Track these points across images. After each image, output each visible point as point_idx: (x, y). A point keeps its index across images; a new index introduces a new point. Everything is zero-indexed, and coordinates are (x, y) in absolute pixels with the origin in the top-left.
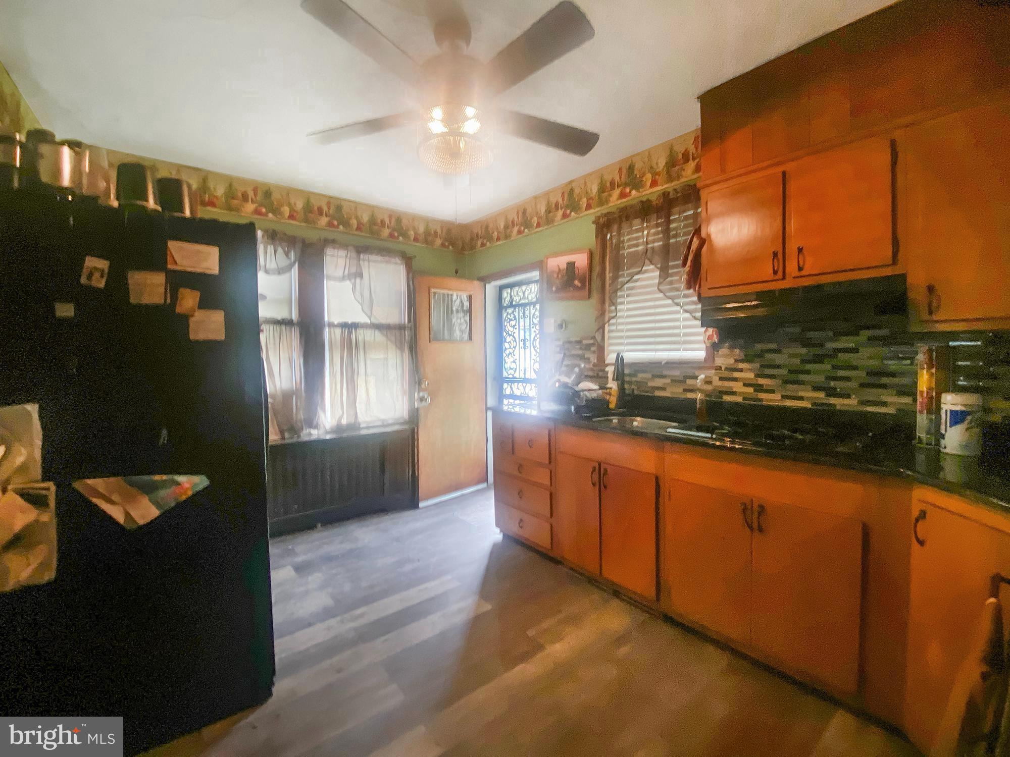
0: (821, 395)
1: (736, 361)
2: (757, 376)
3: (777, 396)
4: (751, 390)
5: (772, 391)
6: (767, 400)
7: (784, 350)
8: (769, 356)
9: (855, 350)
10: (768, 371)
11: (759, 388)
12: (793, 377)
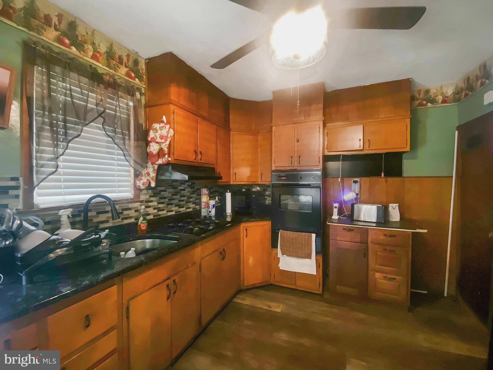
0: (177, 208)
1: (150, 197)
2: (158, 203)
3: (165, 212)
4: (156, 211)
5: (163, 210)
6: (162, 214)
7: (167, 190)
8: (162, 193)
9: (184, 190)
10: (162, 201)
11: (159, 210)
12: (170, 202)
